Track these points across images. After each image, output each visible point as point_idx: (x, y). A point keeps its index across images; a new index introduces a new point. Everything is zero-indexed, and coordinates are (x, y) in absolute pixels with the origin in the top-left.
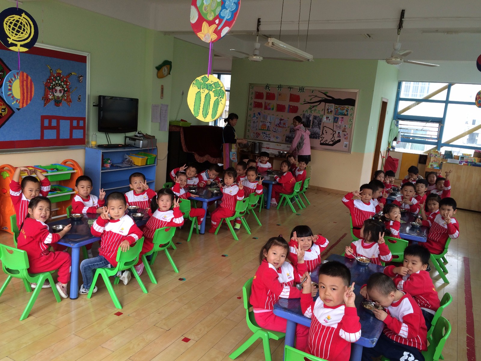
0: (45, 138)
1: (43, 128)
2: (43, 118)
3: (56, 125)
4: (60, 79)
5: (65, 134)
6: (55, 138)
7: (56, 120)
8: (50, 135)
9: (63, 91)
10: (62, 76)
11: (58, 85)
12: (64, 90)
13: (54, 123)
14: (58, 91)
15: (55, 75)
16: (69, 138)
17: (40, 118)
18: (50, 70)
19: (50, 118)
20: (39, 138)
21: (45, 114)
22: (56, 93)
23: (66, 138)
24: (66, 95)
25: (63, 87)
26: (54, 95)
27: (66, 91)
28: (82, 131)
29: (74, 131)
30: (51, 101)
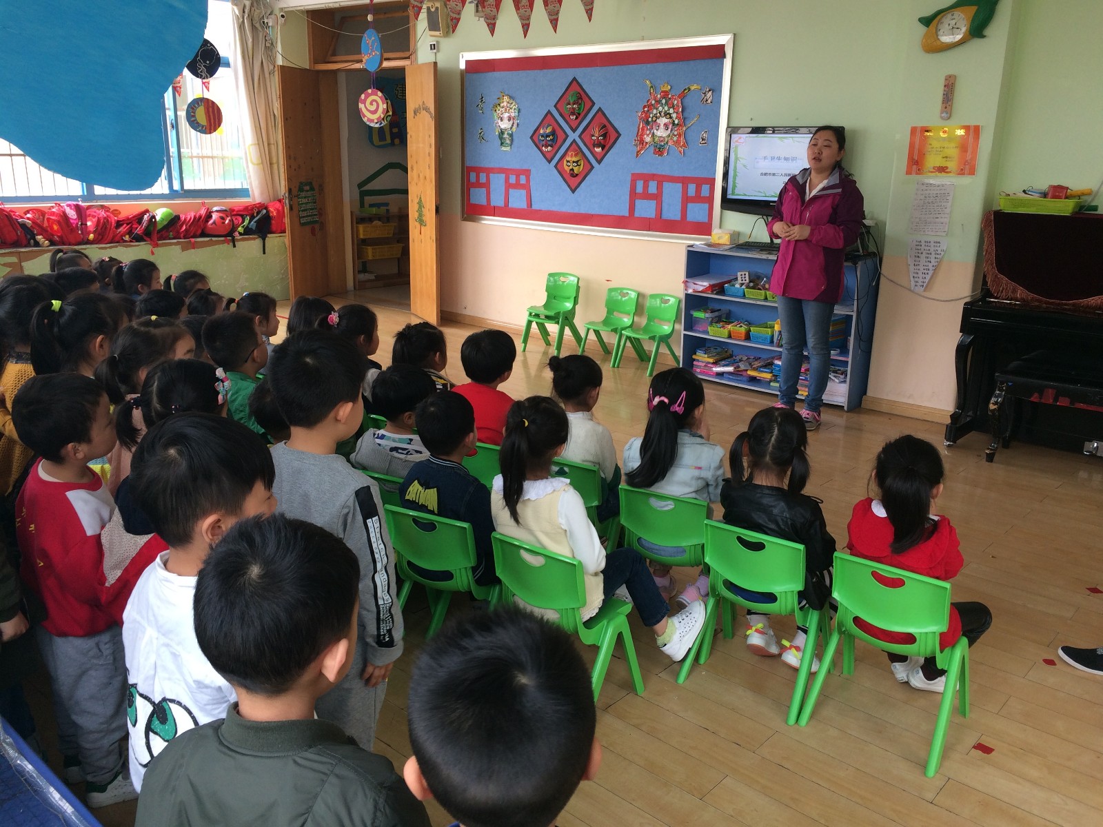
0: (637, 214)
1: (633, 195)
2: (635, 177)
3: (656, 192)
4: (666, 104)
5: (672, 211)
6: (653, 216)
7: (656, 182)
8: (646, 209)
9: (670, 126)
10: (670, 96)
11: (663, 114)
12: (673, 123)
13: (653, 189)
14: (662, 126)
17: (629, 178)
18: (650, 88)
19: (647, 178)
20: (627, 214)
21: (639, 170)
22: (657, 130)
23: (674, 219)
24: (676, 133)
25: (671, 118)
26: (653, 135)
27: (678, 125)
28: (706, 206)
29: (690, 206)
30: (648, 146)
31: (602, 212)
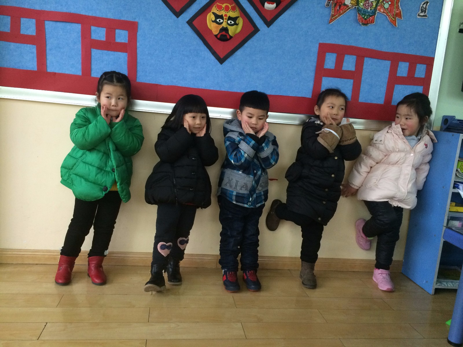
1: (321, 72)
2: (325, 48)
7: (355, 57)
19: (341, 51)
28: (420, 88)
29: (399, 88)
30: (347, 10)
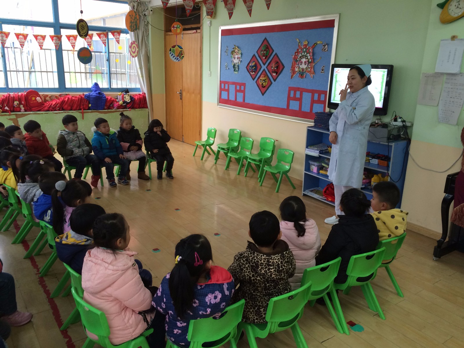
0: (290, 108)
1: (289, 98)
2: (290, 89)
3: (299, 97)
4: (306, 51)
5: (306, 108)
6: (298, 109)
7: (300, 92)
8: (294, 106)
9: (307, 63)
10: (308, 47)
11: (304, 57)
12: (308, 61)
13: (298, 95)
14: (303, 62)
15: (303, 47)
16: (309, 111)
17: (287, 89)
18: (299, 43)
19: (295, 89)
20: (286, 108)
21: (292, 85)
22: (301, 65)
23: (307, 111)
24: (310, 66)
25: (307, 58)
26: (299, 67)
27: (311, 62)
28: (323, 105)
29: (315, 105)
30: (296, 73)
31: (275, 106)
